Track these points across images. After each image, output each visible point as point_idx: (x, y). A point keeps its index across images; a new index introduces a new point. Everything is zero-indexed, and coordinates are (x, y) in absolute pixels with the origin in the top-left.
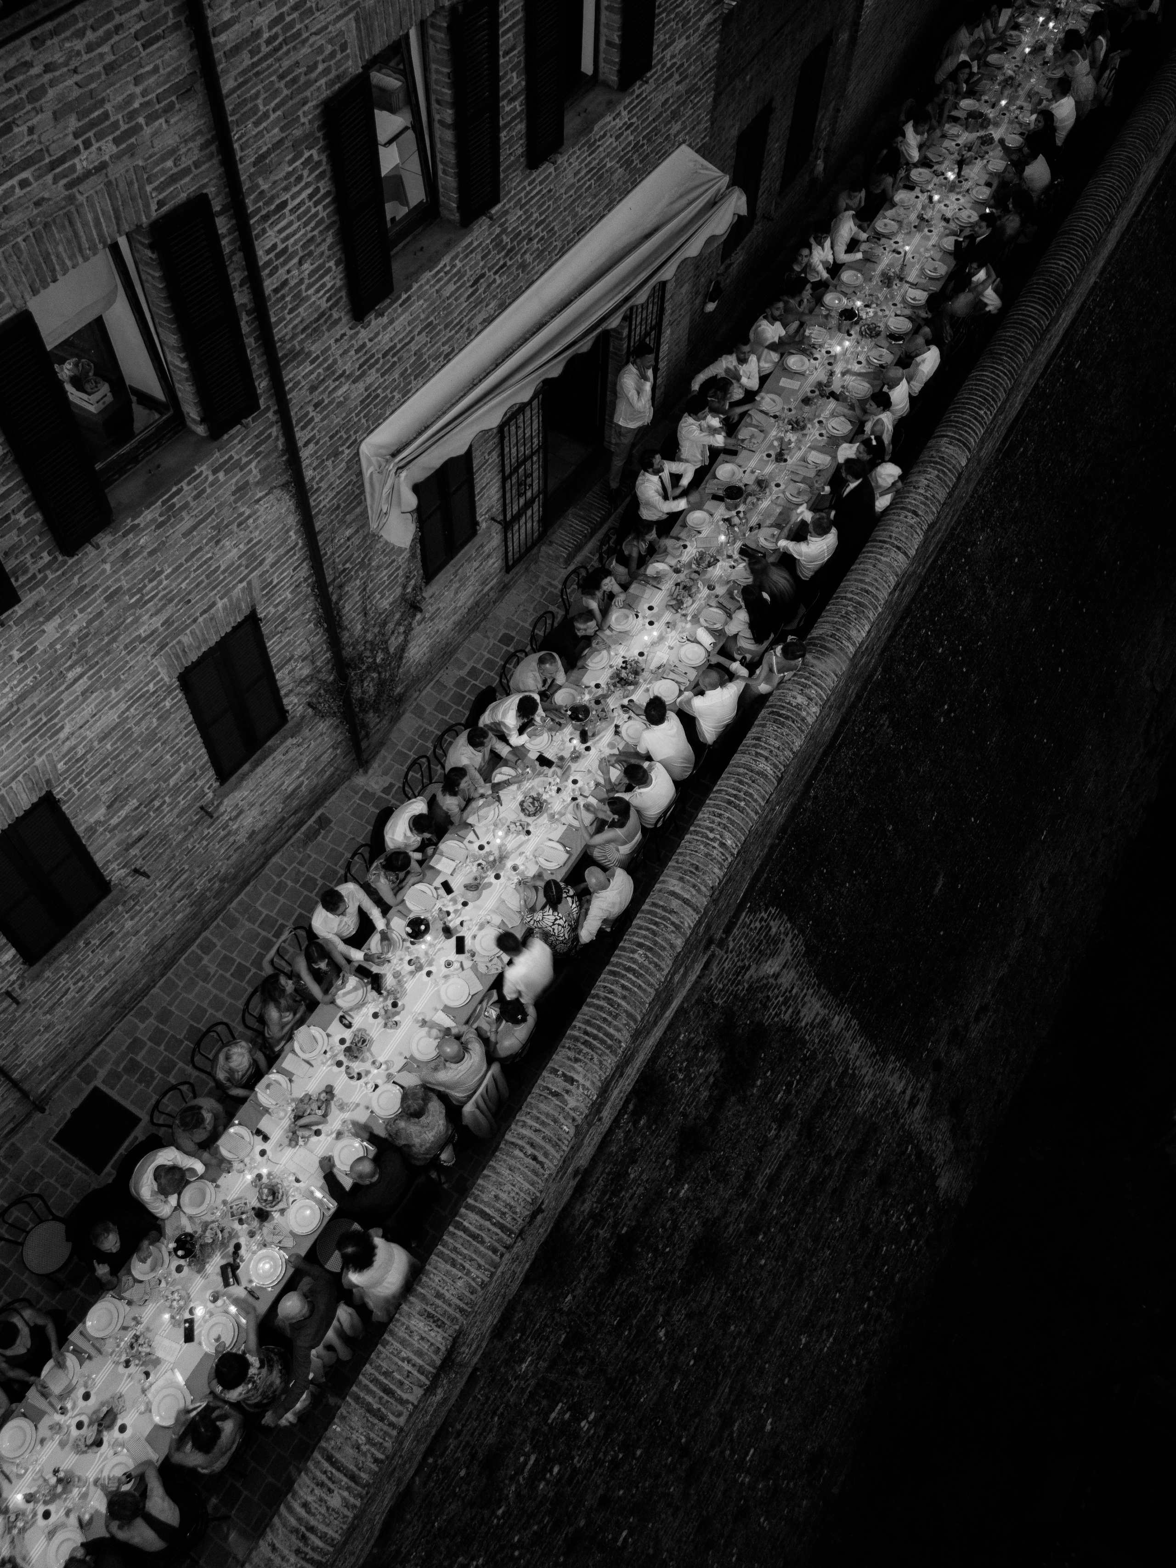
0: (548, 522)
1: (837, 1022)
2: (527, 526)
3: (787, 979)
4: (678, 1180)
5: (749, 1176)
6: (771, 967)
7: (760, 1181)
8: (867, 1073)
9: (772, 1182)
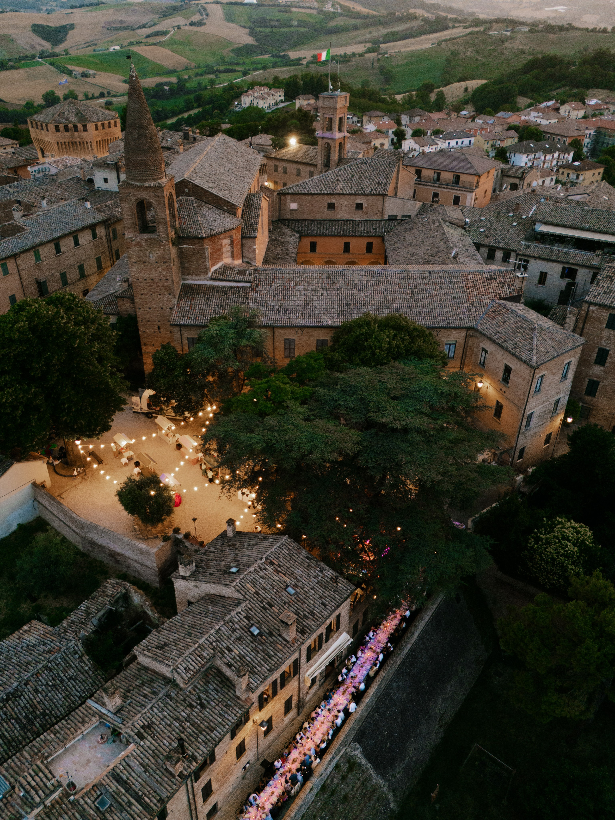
0: (326, 679)
1: (368, 766)
2: (323, 680)
3: (359, 755)
4: (341, 784)
5: (353, 788)
6: (356, 752)
7: (355, 790)
8: (374, 777)
9: (357, 790)
